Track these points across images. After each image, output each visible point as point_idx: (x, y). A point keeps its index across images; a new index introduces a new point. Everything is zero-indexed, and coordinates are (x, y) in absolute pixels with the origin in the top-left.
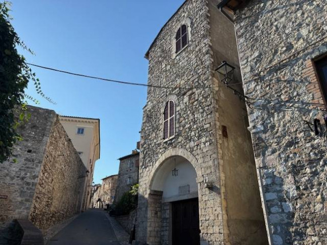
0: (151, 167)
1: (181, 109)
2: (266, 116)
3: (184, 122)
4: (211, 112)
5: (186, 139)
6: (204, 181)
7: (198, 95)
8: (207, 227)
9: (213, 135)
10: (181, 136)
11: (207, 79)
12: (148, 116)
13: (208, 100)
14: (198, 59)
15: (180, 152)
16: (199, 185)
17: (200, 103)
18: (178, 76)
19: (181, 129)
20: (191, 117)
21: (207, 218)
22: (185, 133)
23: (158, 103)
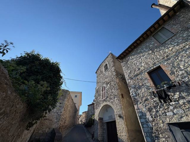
0: (98, 109)
1: (107, 89)
2: (136, 91)
3: (108, 93)
4: (117, 89)
5: (110, 99)
6: (117, 114)
7: (113, 84)
8: (120, 133)
9: (119, 97)
10: (108, 98)
11: (115, 79)
12: (97, 91)
13: (116, 85)
14: (111, 73)
15: (108, 103)
16: (115, 115)
17: (113, 87)
18: (106, 78)
20: (111, 91)
21: (120, 129)
22: (109, 96)
23: (100, 87)
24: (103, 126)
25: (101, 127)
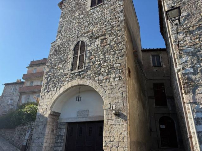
0: (54, 92)
1: (92, 49)
2: (195, 62)
3: (94, 59)
4: (123, 56)
5: (95, 73)
6: (111, 109)
7: (111, 41)
8: (111, 147)
9: (123, 73)
10: (90, 70)
11: (120, 30)
12: (55, 50)
13: (120, 46)
14: (112, 15)
15: (88, 83)
16: (105, 111)
17: (112, 47)
18: (91, 23)
19: (91, 64)
20: (102, 57)
21: (112, 139)
22: (94, 68)
23: (68, 41)
24: (56, 129)
25: (53, 131)
